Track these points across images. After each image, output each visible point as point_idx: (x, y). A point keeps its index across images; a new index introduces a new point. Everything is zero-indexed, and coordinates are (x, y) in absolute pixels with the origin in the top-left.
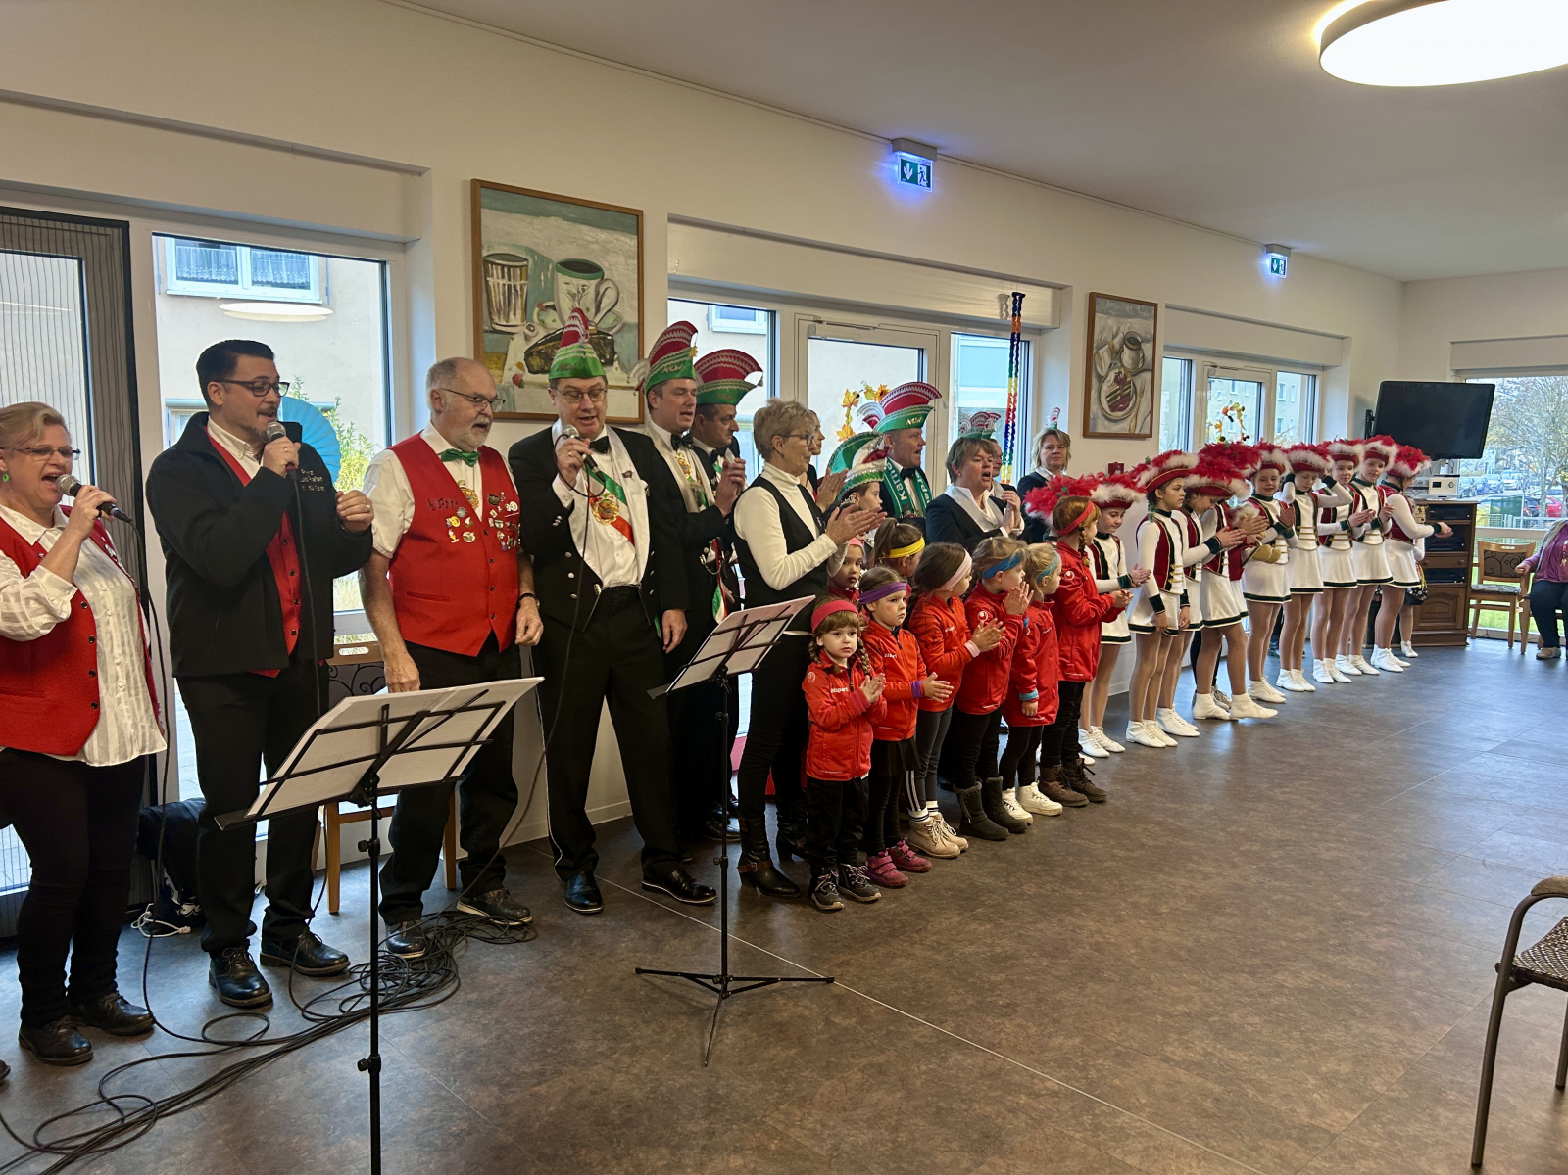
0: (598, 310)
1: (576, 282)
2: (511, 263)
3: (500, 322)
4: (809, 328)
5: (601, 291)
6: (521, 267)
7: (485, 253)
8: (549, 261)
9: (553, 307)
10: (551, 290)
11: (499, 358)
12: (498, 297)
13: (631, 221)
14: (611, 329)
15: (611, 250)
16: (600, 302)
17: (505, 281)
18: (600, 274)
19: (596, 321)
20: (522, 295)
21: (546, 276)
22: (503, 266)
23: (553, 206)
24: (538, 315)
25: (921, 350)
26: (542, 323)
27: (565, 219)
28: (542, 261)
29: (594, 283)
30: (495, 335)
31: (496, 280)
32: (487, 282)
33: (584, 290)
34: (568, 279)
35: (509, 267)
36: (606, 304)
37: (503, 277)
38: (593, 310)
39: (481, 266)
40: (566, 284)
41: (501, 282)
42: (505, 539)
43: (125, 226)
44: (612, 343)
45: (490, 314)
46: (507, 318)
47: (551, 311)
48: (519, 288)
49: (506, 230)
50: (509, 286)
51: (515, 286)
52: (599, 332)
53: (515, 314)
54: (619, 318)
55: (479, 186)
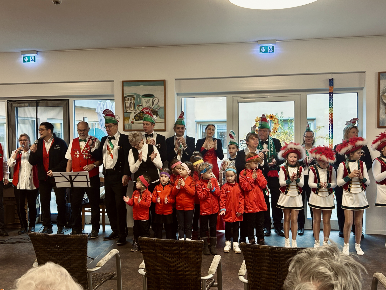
1: (147, 99)
4: (238, 100)
5: (154, 100)
6: (133, 98)
7: (124, 96)
9: (141, 106)
10: (141, 101)
11: (128, 118)
12: (128, 105)
13: (163, 83)
14: (157, 109)
15: (157, 91)
18: (154, 96)
19: (153, 107)
21: (139, 99)
23: (140, 83)
25: (295, 101)
26: (138, 109)
27: (144, 85)
28: (138, 96)
29: (152, 98)
30: (127, 113)
32: (125, 102)
33: (149, 101)
35: (130, 98)
36: (155, 103)
39: (124, 99)
40: (144, 100)
41: (128, 101)
43: (69, 100)
44: (157, 112)
45: (126, 109)
46: (130, 109)
48: (133, 102)
54: (159, 106)
55: (123, 82)
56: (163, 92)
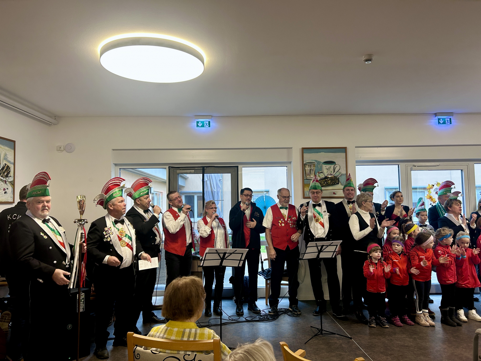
0: (334, 171)
1: (328, 166)
2: (310, 164)
3: (308, 177)
4: (411, 168)
5: (335, 167)
6: (313, 165)
7: (304, 163)
8: (321, 162)
9: (322, 172)
10: (321, 168)
11: (308, 185)
12: (308, 172)
13: (344, 150)
14: (338, 176)
15: (338, 158)
16: (335, 170)
17: (310, 168)
18: (335, 163)
19: (334, 174)
20: (314, 171)
21: (320, 166)
22: (309, 165)
23: (321, 150)
24: (318, 174)
25: (462, 170)
26: (319, 176)
27: (325, 152)
28: (319, 163)
29: (333, 165)
30: (307, 180)
31: (307, 168)
32: (305, 169)
33: (330, 167)
34: (326, 165)
35: (310, 165)
36: (336, 170)
37: (309, 167)
38: (333, 172)
39: (304, 165)
40: (325, 167)
41: (308, 168)
42: (291, 225)
43: (238, 167)
44: (338, 179)
45: (306, 176)
46: (310, 176)
47: (321, 173)
48: (313, 169)
49: (309, 158)
50: (311, 169)
51: (312, 169)
52: (335, 177)
53: (312, 175)
54: (340, 173)
55: (303, 149)
56: (345, 159)
